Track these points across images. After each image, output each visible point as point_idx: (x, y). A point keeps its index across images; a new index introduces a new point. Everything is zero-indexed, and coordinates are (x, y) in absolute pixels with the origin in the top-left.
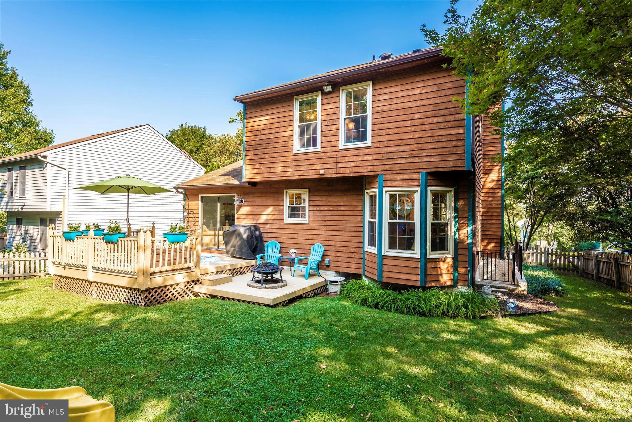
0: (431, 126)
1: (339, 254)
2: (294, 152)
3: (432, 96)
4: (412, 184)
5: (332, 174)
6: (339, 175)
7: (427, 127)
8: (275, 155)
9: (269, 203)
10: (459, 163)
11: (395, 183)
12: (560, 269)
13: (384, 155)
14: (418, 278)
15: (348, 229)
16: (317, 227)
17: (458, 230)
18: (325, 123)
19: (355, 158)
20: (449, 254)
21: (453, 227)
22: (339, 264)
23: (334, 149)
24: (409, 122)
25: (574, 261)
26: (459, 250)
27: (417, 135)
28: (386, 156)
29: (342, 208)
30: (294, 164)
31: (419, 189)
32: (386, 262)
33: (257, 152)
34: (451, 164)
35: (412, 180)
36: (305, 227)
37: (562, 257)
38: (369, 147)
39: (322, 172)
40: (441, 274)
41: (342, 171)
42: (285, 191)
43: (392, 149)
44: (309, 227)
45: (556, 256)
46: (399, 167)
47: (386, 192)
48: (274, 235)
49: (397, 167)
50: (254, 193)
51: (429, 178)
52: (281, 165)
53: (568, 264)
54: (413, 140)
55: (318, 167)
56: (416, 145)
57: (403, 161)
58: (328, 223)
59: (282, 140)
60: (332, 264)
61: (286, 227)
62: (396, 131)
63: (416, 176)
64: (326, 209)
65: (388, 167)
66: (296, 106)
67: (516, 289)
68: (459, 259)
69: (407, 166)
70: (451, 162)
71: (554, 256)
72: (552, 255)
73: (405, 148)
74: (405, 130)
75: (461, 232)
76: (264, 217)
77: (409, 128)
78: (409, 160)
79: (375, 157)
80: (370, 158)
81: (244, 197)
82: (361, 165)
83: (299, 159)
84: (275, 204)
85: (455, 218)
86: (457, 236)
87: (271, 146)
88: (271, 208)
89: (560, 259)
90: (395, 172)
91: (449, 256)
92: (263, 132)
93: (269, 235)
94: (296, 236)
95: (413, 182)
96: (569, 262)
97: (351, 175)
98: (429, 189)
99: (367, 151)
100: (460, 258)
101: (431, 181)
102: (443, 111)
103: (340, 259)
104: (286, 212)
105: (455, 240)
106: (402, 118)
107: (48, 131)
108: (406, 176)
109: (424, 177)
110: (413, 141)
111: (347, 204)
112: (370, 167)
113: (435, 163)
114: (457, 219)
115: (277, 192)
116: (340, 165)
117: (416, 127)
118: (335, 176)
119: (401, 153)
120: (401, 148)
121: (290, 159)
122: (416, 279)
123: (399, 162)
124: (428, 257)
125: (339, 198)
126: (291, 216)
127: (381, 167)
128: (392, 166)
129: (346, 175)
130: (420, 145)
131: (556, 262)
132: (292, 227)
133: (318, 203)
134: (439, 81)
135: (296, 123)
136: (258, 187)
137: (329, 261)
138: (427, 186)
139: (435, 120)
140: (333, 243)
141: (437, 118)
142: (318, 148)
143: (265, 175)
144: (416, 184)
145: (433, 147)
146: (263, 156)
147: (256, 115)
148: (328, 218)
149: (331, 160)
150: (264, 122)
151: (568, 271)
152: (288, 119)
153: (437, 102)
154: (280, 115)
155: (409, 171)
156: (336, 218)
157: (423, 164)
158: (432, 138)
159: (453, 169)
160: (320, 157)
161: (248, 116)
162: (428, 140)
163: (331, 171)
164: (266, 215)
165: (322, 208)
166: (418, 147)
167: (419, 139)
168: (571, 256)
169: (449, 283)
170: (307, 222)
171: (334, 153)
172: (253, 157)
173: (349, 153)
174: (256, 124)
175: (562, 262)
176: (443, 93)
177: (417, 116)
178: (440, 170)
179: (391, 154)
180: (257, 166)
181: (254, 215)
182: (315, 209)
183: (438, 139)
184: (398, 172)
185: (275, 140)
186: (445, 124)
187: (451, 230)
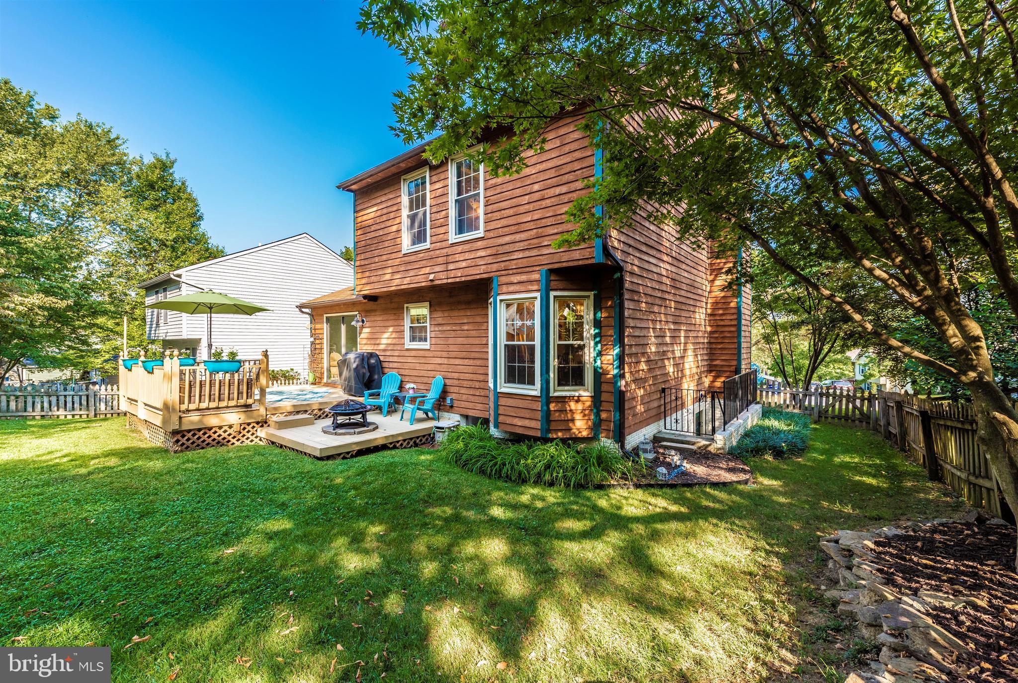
0: (553, 200)
1: (463, 391)
2: (403, 252)
3: (553, 156)
4: (531, 288)
5: (442, 279)
6: (450, 281)
7: (548, 202)
8: (384, 258)
9: (390, 323)
10: (586, 253)
11: (512, 288)
12: (839, 417)
13: (498, 248)
14: (537, 425)
15: (473, 355)
16: (439, 354)
17: (600, 354)
18: (434, 209)
19: (467, 256)
20: (587, 390)
21: (592, 350)
22: (463, 404)
23: (444, 244)
24: (527, 197)
25: (862, 405)
26: (603, 385)
27: (536, 216)
28: (501, 250)
29: (466, 327)
30: (403, 268)
31: (538, 295)
32: (503, 401)
33: (368, 255)
34: (577, 255)
35: (531, 282)
36: (427, 354)
37: (844, 399)
38: (482, 239)
39: (431, 277)
40: (573, 420)
41: (452, 274)
42: (406, 305)
43: (507, 239)
44: (431, 354)
45: (834, 398)
46: (516, 264)
47: (501, 301)
48: (395, 365)
49: (513, 265)
50: (375, 311)
51: (552, 278)
52: (389, 270)
53: (853, 411)
54: (532, 223)
55: (427, 270)
56: (535, 231)
57: (521, 255)
58: (452, 348)
59: (390, 237)
60: (456, 404)
61: (407, 353)
62: (511, 212)
63: (536, 276)
64: (449, 328)
65: (503, 264)
66: (404, 188)
67: (710, 445)
68: (602, 399)
69: (525, 262)
70: (578, 252)
71: (831, 398)
72: (827, 397)
73: (523, 236)
74: (522, 209)
75: (603, 358)
76: (384, 341)
77: (527, 207)
78: (527, 254)
79: (489, 252)
80: (482, 253)
81: (366, 316)
82: (473, 264)
83: (410, 262)
84: (396, 324)
85: (595, 336)
86: (598, 363)
87: (381, 246)
88: (391, 329)
89: (841, 402)
90: (511, 272)
91: (586, 393)
92: (373, 228)
93: (391, 365)
94: (418, 367)
95: (532, 285)
96: (855, 407)
97: (463, 279)
98: (552, 294)
99: (480, 244)
100: (604, 397)
101: (556, 283)
102: (566, 176)
103: (464, 397)
104: (407, 334)
105: (595, 370)
106: (518, 192)
107: (220, 248)
108: (524, 277)
109: (544, 277)
110: (531, 225)
111: (471, 320)
112: (483, 267)
113: (558, 255)
114: (598, 339)
115: (397, 308)
116: (451, 267)
117: (534, 204)
118: (445, 281)
119: (517, 244)
120: (518, 237)
121: (397, 262)
122: (534, 426)
123: (515, 257)
124: (551, 395)
125: (462, 313)
126: (413, 339)
127: (495, 265)
128: (507, 263)
129: (458, 280)
130: (540, 230)
131: (834, 406)
132: (413, 353)
133: (440, 321)
134: (562, 131)
135: (405, 212)
136: (379, 302)
137: (451, 399)
138: (548, 290)
139: (558, 190)
140: (456, 375)
141: (560, 188)
142: (427, 245)
143: (377, 286)
144: (535, 287)
145: (556, 231)
146: (373, 260)
147: (366, 206)
148: (451, 341)
149: (440, 260)
150: (372, 215)
151: (853, 421)
152: (395, 208)
153: (559, 163)
154: (390, 203)
155: (528, 269)
156: (460, 341)
157: (544, 257)
158: (554, 218)
159: (581, 263)
160: (429, 257)
161: (359, 208)
162: (549, 222)
163: (442, 276)
164: (386, 338)
165: (445, 328)
166: (537, 233)
167: (538, 222)
168: (858, 398)
169: (585, 434)
170: (428, 347)
171: (442, 251)
172: (363, 263)
173: (460, 249)
174: (365, 218)
175: (844, 407)
176: (567, 149)
177: (536, 187)
178: (565, 265)
179: (507, 247)
180: (367, 274)
181: (373, 339)
182: (437, 329)
183: (562, 219)
184: (515, 271)
185: (384, 238)
186: (570, 195)
187: (589, 355)
